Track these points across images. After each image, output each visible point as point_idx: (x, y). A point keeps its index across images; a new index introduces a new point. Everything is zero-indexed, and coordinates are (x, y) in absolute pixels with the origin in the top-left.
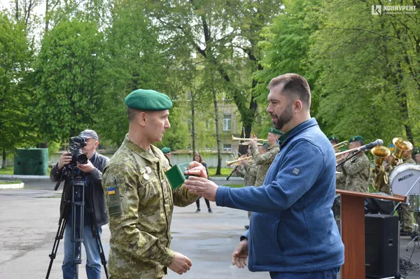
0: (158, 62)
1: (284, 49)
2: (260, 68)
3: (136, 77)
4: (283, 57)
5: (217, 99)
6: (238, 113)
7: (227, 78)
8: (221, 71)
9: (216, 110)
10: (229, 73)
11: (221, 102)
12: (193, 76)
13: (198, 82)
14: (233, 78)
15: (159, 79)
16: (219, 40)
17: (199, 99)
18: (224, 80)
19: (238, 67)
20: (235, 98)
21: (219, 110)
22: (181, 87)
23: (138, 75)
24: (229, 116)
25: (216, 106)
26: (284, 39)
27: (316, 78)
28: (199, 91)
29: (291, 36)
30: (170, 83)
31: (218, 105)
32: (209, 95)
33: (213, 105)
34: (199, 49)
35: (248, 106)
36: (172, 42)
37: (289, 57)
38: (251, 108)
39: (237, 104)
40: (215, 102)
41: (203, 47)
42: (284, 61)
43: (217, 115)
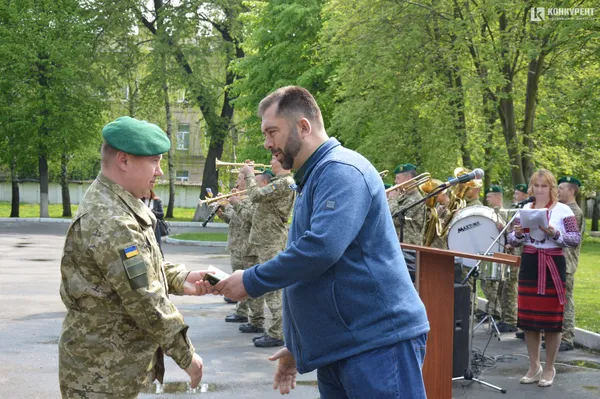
0: (80, 37)
1: (280, 27)
2: (240, 54)
3: (44, 60)
4: (277, 39)
5: (171, 100)
6: (204, 123)
7: (187, 68)
8: (180, 56)
9: (168, 118)
10: (191, 61)
11: (176, 105)
12: (135, 62)
13: (141, 73)
14: (197, 68)
15: (81, 63)
16: (177, 8)
17: (143, 99)
18: (183, 71)
19: (206, 52)
20: (199, 98)
21: (174, 117)
22: (115, 79)
23: (47, 57)
24: (187, 127)
25: (168, 112)
26: (279, 11)
27: (328, 74)
28: (144, 87)
29: (291, 7)
30: (98, 72)
31: (172, 109)
32: (159, 93)
33: (163, 109)
34: (144, 20)
35: (219, 112)
36: (102, 7)
37: (286, 39)
38: (223, 115)
39: (202, 108)
40: (168, 106)
41: (150, 18)
42: (280, 45)
43: (169, 125)
